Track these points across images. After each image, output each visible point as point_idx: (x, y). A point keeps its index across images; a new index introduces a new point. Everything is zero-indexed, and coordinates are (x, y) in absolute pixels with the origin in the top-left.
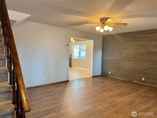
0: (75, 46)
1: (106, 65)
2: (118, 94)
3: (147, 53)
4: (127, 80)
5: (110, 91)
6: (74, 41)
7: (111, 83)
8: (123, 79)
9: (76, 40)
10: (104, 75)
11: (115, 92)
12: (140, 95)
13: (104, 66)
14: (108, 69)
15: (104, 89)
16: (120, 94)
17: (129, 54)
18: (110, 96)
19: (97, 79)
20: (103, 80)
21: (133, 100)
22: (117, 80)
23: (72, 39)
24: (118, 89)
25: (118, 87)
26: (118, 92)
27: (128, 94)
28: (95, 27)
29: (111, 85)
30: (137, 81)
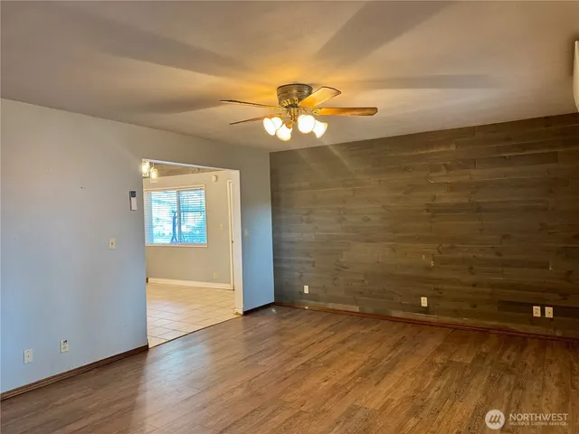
0: (155, 195)
1: (290, 261)
2: (357, 373)
3: (428, 210)
4: (369, 310)
5: (328, 365)
6: (154, 174)
7: (317, 331)
8: (357, 309)
9: (164, 172)
10: (284, 301)
11: (346, 365)
12: (433, 364)
13: (286, 266)
14: (301, 276)
15: (304, 360)
16: (365, 374)
17: (369, 216)
18: (334, 386)
19: (265, 323)
20: (287, 321)
21: (417, 391)
22: (335, 312)
23: (145, 168)
24: (351, 353)
25: (350, 344)
26: (356, 365)
27: (392, 367)
28: (262, 119)
29: (322, 337)
30: (403, 310)
